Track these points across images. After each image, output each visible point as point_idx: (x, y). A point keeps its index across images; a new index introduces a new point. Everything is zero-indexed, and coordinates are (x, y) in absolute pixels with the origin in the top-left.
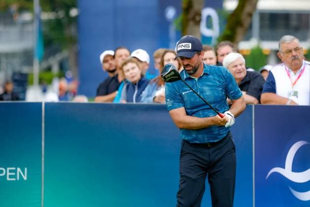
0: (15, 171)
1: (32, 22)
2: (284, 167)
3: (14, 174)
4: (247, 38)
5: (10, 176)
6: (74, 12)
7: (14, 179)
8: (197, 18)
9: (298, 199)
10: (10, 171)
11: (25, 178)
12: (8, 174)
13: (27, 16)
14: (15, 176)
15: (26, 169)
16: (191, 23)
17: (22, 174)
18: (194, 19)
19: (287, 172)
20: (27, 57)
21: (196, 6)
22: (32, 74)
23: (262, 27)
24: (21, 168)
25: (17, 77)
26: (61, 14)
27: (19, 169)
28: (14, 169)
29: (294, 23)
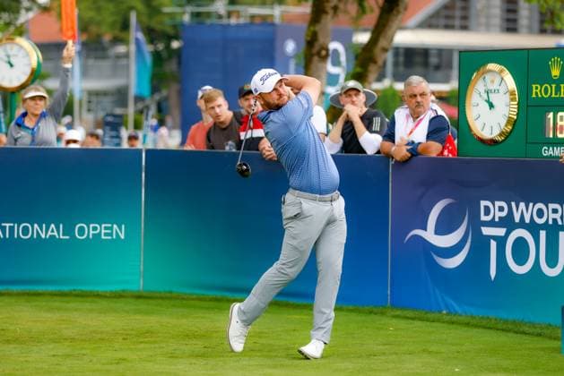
0: (111, 228)
1: (127, 56)
2: (425, 229)
3: (109, 231)
4: (380, 78)
5: (106, 235)
6: (175, 44)
7: (110, 238)
8: (324, 53)
9: (442, 267)
10: (106, 228)
11: (123, 237)
12: (103, 231)
13: (121, 49)
14: (111, 235)
15: (123, 226)
16: (316, 58)
17: (120, 232)
18: (319, 54)
19: (429, 235)
20: (121, 96)
21: (321, 40)
22: (127, 115)
23: (396, 64)
24: (117, 224)
25: (110, 119)
26: (161, 47)
27: (115, 226)
28: (110, 225)
29: (434, 60)
